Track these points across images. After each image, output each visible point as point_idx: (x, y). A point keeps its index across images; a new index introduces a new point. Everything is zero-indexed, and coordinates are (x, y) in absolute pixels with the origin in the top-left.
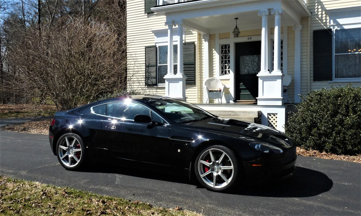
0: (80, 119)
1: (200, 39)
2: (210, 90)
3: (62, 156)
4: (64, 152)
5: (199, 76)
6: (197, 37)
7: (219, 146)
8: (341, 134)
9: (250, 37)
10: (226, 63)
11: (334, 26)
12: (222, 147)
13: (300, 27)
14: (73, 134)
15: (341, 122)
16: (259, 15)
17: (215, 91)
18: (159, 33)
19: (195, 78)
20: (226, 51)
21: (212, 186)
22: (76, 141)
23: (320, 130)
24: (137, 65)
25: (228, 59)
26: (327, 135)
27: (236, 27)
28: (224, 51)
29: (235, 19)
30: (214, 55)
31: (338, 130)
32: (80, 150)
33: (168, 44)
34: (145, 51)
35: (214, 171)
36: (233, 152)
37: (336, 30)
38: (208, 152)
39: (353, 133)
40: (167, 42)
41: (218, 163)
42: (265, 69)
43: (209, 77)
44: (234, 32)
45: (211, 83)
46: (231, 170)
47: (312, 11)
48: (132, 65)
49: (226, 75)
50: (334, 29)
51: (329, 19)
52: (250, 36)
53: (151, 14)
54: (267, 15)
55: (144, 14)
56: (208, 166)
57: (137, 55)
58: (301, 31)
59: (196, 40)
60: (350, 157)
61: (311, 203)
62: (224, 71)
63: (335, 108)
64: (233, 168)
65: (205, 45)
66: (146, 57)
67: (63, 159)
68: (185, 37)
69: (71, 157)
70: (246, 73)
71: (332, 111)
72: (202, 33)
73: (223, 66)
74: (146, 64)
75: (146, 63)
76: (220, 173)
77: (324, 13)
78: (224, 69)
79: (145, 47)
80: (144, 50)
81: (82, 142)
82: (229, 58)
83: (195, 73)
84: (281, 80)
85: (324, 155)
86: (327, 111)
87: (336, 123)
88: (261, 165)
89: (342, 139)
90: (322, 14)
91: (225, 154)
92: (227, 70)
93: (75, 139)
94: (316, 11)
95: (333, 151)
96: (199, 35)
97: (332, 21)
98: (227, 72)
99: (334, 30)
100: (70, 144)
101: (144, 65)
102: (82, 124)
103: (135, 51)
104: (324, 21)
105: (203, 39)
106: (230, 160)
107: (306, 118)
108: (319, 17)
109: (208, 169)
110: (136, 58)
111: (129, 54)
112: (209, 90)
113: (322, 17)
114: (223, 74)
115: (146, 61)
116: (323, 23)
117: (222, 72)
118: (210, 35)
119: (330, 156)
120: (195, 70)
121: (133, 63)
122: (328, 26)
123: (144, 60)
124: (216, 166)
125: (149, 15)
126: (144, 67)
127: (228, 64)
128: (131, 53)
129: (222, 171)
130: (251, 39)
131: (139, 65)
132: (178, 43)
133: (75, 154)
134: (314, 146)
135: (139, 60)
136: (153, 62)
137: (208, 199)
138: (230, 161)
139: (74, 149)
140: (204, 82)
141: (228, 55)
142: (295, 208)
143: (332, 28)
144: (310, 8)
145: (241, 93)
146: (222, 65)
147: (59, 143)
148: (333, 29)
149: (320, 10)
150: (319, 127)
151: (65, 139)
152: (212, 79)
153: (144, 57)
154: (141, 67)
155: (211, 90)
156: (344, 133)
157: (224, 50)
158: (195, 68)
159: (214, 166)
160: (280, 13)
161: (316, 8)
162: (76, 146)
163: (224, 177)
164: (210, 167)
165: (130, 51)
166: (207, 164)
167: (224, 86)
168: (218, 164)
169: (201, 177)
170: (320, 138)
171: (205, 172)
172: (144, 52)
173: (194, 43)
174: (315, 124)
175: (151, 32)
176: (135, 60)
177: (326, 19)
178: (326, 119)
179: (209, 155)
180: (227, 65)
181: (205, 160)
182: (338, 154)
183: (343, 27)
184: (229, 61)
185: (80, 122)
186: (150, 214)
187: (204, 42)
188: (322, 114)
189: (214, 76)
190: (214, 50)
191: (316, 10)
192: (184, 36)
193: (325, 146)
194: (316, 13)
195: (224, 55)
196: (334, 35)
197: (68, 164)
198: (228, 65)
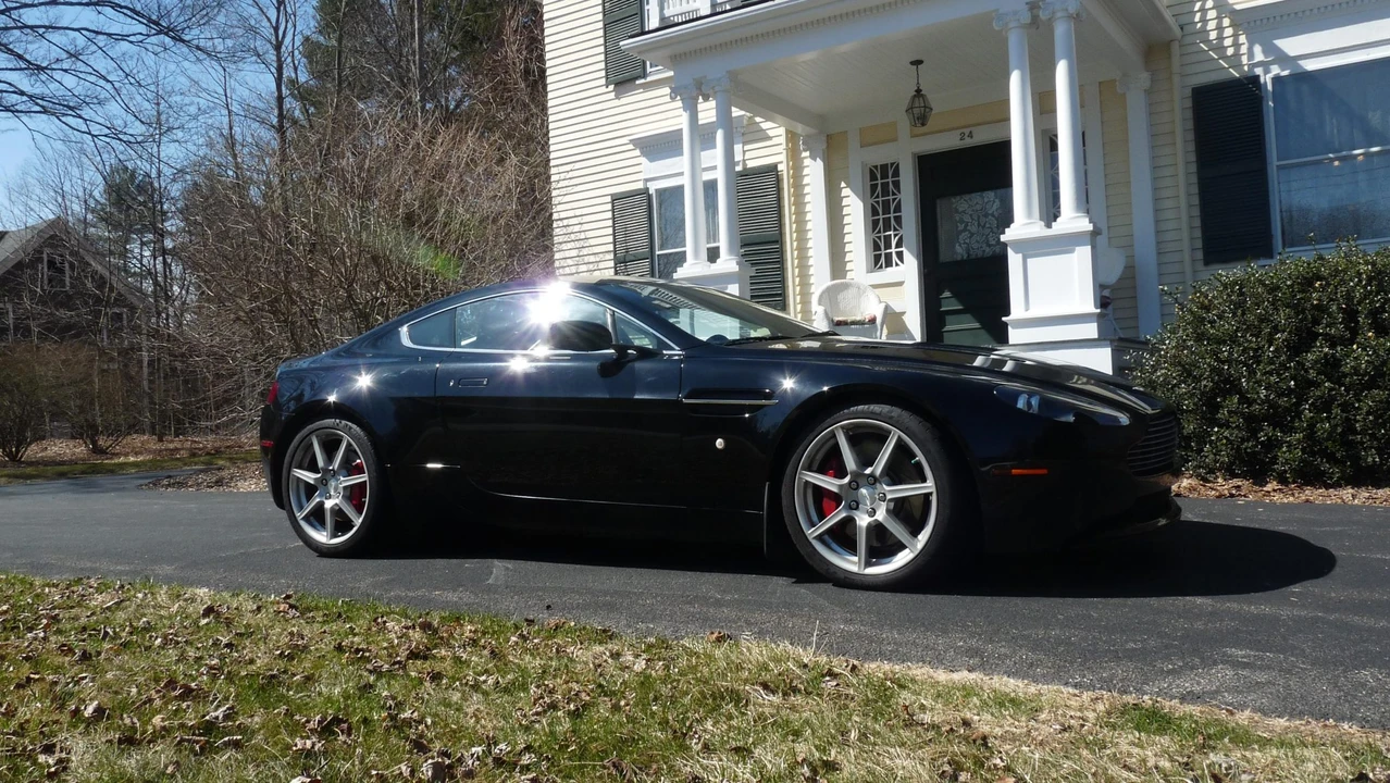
0: (363, 373)
1: (794, 155)
2: (836, 319)
3: (301, 508)
4: (310, 490)
5: (797, 280)
6: (784, 146)
7: (872, 407)
8: (1336, 411)
9: (967, 131)
10: (887, 227)
11: (1266, 65)
12: (885, 408)
13: (1143, 78)
14: (338, 421)
15: (1331, 366)
16: (997, 28)
17: (853, 323)
18: (658, 146)
19: (784, 287)
20: (885, 186)
21: (854, 569)
22: (349, 445)
23: (1250, 403)
24: (586, 259)
25: (895, 212)
26: (1280, 418)
27: (918, 91)
28: (880, 187)
29: (912, 63)
30: (845, 202)
31: (1321, 397)
32: (364, 478)
33: (685, 181)
34: (613, 211)
35: (857, 508)
36: (928, 425)
37: (1277, 80)
38: (833, 435)
39: (1381, 402)
40: (682, 174)
41: (872, 475)
42: (1029, 214)
43: (833, 278)
44: (910, 109)
45: (840, 297)
46: (927, 496)
47: (1184, 19)
48: (570, 262)
49: (889, 269)
50: (1269, 77)
51: (1245, 41)
52: (969, 126)
53: (628, 86)
54: (1023, 26)
55: (604, 89)
56: (835, 490)
57: (585, 227)
58: (1148, 92)
59: (782, 158)
60: (1376, 494)
61: (1267, 609)
62: (881, 221)
63: (1301, 321)
64: (933, 490)
65: (814, 171)
66: (614, 230)
67: (306, 519)
68: (744, 152)
69: (332, 509)
70: (959, 258)
71: (1290, 333)
72: (800, 128)
73: (879, 238)
74: (615, 255)
75: (615, 251)
76: (881, 515)
77: (1226, 22)
78: (883, 248)
79: (611, 195)
80: (609, 207)
81: (370, 448)
82: (898, 208)
83: (782, 269)
84: (1089, 247)
85: (1274, 491)
86: (1271, 335)
87: (1312, 374)
88: (1044, 471)
89: (1339, 430)
90: (1220, 28)
91: (899, 437)
92: (893, 250)
93: (346, 439)
94: (1197, 18)
95: (1309, 476)
96: (792, 137)
97: (1258, 49)
98: (894, 256)
99: (1267, 79)
100: (330, 458)
101: (611, 256)
102: (369, 388)
103: (578, 212)
104: (1230, 51)
105: (805, 150)
106: (920, 457)
107: (1194, 365)
108: (1211, 38)
109: (834, 504)
110: (582, 236)
111: (560, 223)
112: (832, 321)
113: (1221, 38)
114: (881, 267)
115: (615, 243)
116: (1225, 58)
117: (877, 258)
118: (829, 137)
119: (1297, 495)
120: (781, 261)
121: (574, 253)
122: (1246, 68)
123: (611, 239)
124: (864, 491)
125: (621, 88)
126: (612, 264)
127: (895, 230)
128: (565, 222)
129: (892, 505)
130: (971, 135)
131: (592, 259)
132: (719, 175)
133: (348, 494)
134: (1232, 463)
135: (592, 242)
136: (639, 243)
137: (837, 609)
138: (919, 464)
139: (342, 479)
140: (815, 299)
141: (894, 200)
142: (1199, 625)
143: (1259, 71)
144: (1177, 10)
145: (947, 328)
146: (874, 236)
147: (292, 462)
148: (1265, 75)
149: (1212, 14)
150: (1247, 392)
151: (312, 444)
152: (842, 283)
153: (610, 231)
154: (602, 265)
155: (840, 319)
156: (1345, 407)
157: (879, 182)
158: (781, 252)
159: (857, 488)
160: (1072, 10)
161: (1196, 9)
162: (349, 468)
163: (897, 530)
164: (843, 495)
165: (563, 215)
166: (830, 483)
167: (883, 305)
168: (873, 481)
169: (810, 538)
170: (1254, 434)
171: (822, 516)
172: (610, 215)
173: (773, 168)
174: (1231, 383)
175: (631, 147)
176: (582, 243)
177: (1236, 45)
178: (1271, 362)
179: (836, 449)
180: (891, 232)
181: (822, 470)
182: (1328, 487)
183: (1301, 67)
184: (898, 220)
185: (364, 381)
186: (605, 657)
187: (807, 162)
188: (1253, 345)
189: (849, 275)
190: (843, 185)
191: (1198, 16)
192: (738, 148)
193: (1274, 460)
194: (1199, 25)
195: (880, 199)
196: (1270, 96)
197: (325, 534)
198: (895, 236)
